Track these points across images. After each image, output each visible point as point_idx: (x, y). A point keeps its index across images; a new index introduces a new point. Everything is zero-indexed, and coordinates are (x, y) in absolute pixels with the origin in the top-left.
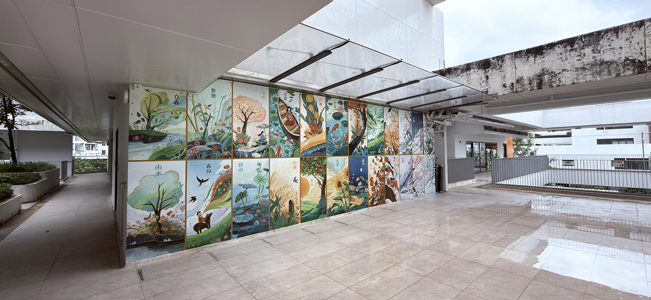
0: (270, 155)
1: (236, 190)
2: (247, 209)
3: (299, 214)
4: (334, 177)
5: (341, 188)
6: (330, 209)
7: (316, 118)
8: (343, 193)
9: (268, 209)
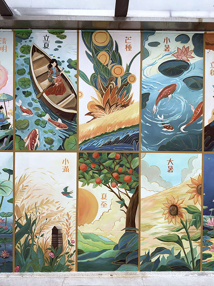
0: (16, 146)
3: (72, 255)
4: (158, 194)
5: (178, 219)
6: (148, 257)
7: (116, 76)
8: (184, 230)
9: (12, 236)
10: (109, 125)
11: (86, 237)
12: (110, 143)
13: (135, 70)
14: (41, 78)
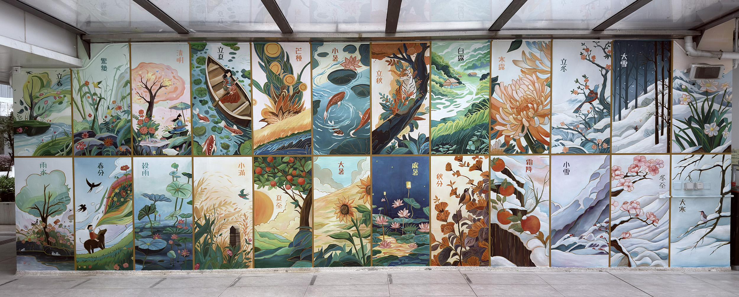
0: (194, 151)
1: (140, 203)
2: (157, 231)
3: (249, 252)
4: (330, 195)
5: (349, 218)
6: (321, 254)
7: (288, 84)
8: (354, 228)
9: (192, 236)
10: (283, 131)
11: (262, 235)
12: (283, 148)
13: (305, 79)
14: (216, 87)
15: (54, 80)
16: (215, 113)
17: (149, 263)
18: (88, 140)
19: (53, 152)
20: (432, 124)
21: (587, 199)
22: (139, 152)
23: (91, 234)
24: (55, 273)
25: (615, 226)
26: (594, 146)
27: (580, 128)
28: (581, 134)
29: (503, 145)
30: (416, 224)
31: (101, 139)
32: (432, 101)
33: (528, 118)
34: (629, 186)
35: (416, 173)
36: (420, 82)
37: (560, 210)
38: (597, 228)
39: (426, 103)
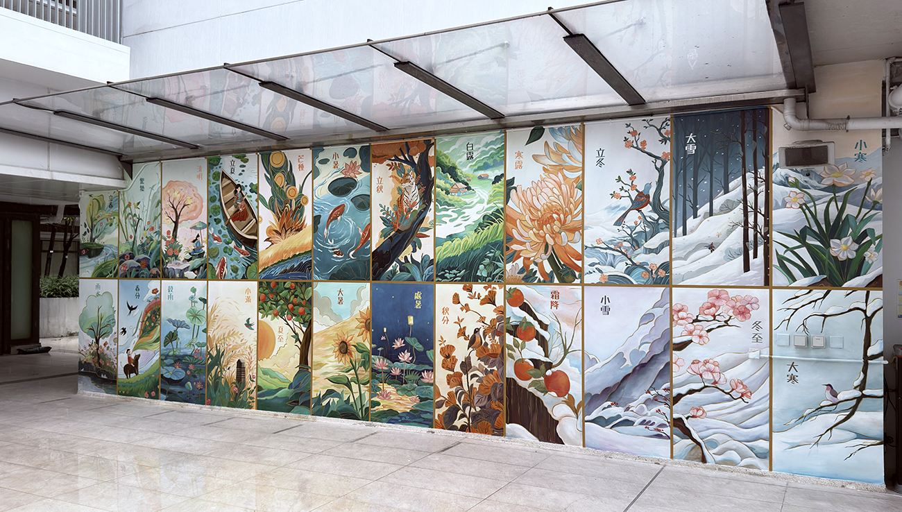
0: (209, 275)
1: (165, 329)
2: (178, 360)
3: (253, 391)
4: (330, 329)
5: (347, 357)
6: (319, 400)
7: (291, 198)
8: (353, 371)
9: (205, 368)
10: (286, 252)
11: (265, 373)
12: (285, 271)
13: (307, 192)
14: (228, 204)
15: (107, 203)
16: (225, 232)
17: (171, 393)
18: (129, 262)
19: (105, 274)
20: (438, 242)
21: (635, 353)
22: (166, 275)
23: (129, 358)
24: (103, 395)
25: (680, 396)
26: (644, 273)
27: (625, 247)
28: (626, 256)
29: (521, 272)
30: (419, 372)
31: (138, 261)
32: (437, 213)
33: (553, 233)
34: (701, 337)
35: (418, 305)
36: (423, 189)
37: (596, 366)
38: (652, 397)
39: (430, 215)
